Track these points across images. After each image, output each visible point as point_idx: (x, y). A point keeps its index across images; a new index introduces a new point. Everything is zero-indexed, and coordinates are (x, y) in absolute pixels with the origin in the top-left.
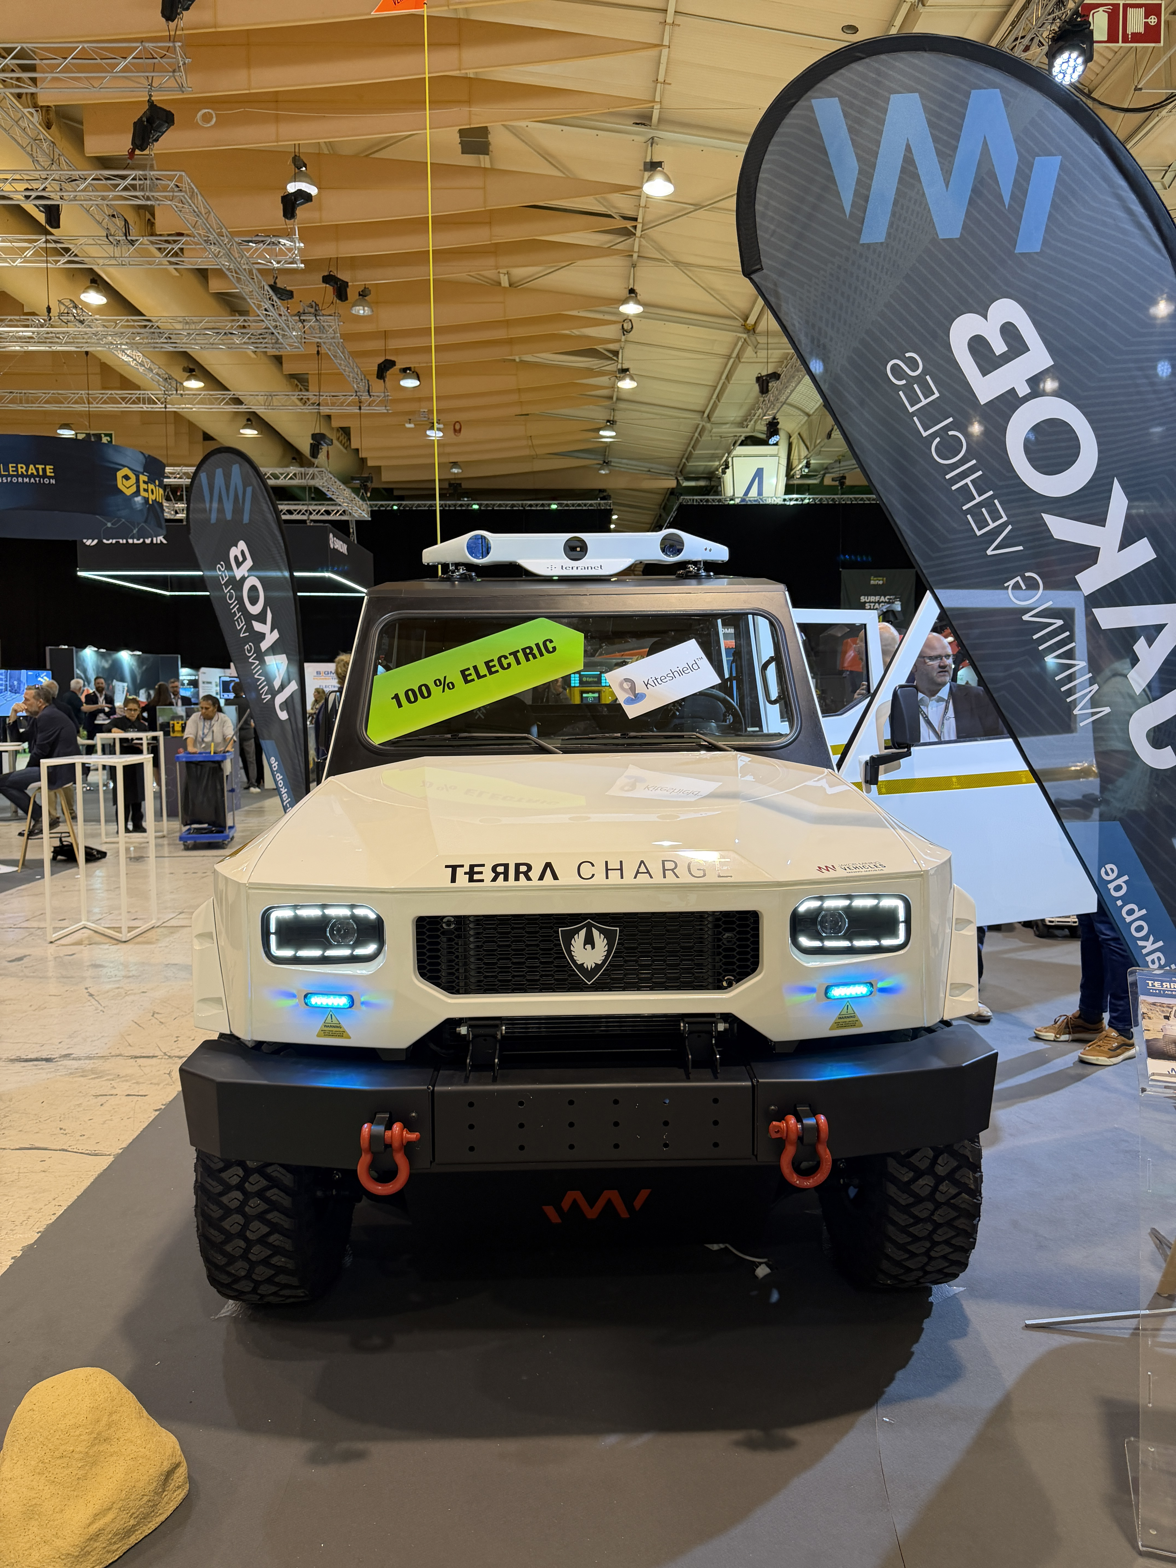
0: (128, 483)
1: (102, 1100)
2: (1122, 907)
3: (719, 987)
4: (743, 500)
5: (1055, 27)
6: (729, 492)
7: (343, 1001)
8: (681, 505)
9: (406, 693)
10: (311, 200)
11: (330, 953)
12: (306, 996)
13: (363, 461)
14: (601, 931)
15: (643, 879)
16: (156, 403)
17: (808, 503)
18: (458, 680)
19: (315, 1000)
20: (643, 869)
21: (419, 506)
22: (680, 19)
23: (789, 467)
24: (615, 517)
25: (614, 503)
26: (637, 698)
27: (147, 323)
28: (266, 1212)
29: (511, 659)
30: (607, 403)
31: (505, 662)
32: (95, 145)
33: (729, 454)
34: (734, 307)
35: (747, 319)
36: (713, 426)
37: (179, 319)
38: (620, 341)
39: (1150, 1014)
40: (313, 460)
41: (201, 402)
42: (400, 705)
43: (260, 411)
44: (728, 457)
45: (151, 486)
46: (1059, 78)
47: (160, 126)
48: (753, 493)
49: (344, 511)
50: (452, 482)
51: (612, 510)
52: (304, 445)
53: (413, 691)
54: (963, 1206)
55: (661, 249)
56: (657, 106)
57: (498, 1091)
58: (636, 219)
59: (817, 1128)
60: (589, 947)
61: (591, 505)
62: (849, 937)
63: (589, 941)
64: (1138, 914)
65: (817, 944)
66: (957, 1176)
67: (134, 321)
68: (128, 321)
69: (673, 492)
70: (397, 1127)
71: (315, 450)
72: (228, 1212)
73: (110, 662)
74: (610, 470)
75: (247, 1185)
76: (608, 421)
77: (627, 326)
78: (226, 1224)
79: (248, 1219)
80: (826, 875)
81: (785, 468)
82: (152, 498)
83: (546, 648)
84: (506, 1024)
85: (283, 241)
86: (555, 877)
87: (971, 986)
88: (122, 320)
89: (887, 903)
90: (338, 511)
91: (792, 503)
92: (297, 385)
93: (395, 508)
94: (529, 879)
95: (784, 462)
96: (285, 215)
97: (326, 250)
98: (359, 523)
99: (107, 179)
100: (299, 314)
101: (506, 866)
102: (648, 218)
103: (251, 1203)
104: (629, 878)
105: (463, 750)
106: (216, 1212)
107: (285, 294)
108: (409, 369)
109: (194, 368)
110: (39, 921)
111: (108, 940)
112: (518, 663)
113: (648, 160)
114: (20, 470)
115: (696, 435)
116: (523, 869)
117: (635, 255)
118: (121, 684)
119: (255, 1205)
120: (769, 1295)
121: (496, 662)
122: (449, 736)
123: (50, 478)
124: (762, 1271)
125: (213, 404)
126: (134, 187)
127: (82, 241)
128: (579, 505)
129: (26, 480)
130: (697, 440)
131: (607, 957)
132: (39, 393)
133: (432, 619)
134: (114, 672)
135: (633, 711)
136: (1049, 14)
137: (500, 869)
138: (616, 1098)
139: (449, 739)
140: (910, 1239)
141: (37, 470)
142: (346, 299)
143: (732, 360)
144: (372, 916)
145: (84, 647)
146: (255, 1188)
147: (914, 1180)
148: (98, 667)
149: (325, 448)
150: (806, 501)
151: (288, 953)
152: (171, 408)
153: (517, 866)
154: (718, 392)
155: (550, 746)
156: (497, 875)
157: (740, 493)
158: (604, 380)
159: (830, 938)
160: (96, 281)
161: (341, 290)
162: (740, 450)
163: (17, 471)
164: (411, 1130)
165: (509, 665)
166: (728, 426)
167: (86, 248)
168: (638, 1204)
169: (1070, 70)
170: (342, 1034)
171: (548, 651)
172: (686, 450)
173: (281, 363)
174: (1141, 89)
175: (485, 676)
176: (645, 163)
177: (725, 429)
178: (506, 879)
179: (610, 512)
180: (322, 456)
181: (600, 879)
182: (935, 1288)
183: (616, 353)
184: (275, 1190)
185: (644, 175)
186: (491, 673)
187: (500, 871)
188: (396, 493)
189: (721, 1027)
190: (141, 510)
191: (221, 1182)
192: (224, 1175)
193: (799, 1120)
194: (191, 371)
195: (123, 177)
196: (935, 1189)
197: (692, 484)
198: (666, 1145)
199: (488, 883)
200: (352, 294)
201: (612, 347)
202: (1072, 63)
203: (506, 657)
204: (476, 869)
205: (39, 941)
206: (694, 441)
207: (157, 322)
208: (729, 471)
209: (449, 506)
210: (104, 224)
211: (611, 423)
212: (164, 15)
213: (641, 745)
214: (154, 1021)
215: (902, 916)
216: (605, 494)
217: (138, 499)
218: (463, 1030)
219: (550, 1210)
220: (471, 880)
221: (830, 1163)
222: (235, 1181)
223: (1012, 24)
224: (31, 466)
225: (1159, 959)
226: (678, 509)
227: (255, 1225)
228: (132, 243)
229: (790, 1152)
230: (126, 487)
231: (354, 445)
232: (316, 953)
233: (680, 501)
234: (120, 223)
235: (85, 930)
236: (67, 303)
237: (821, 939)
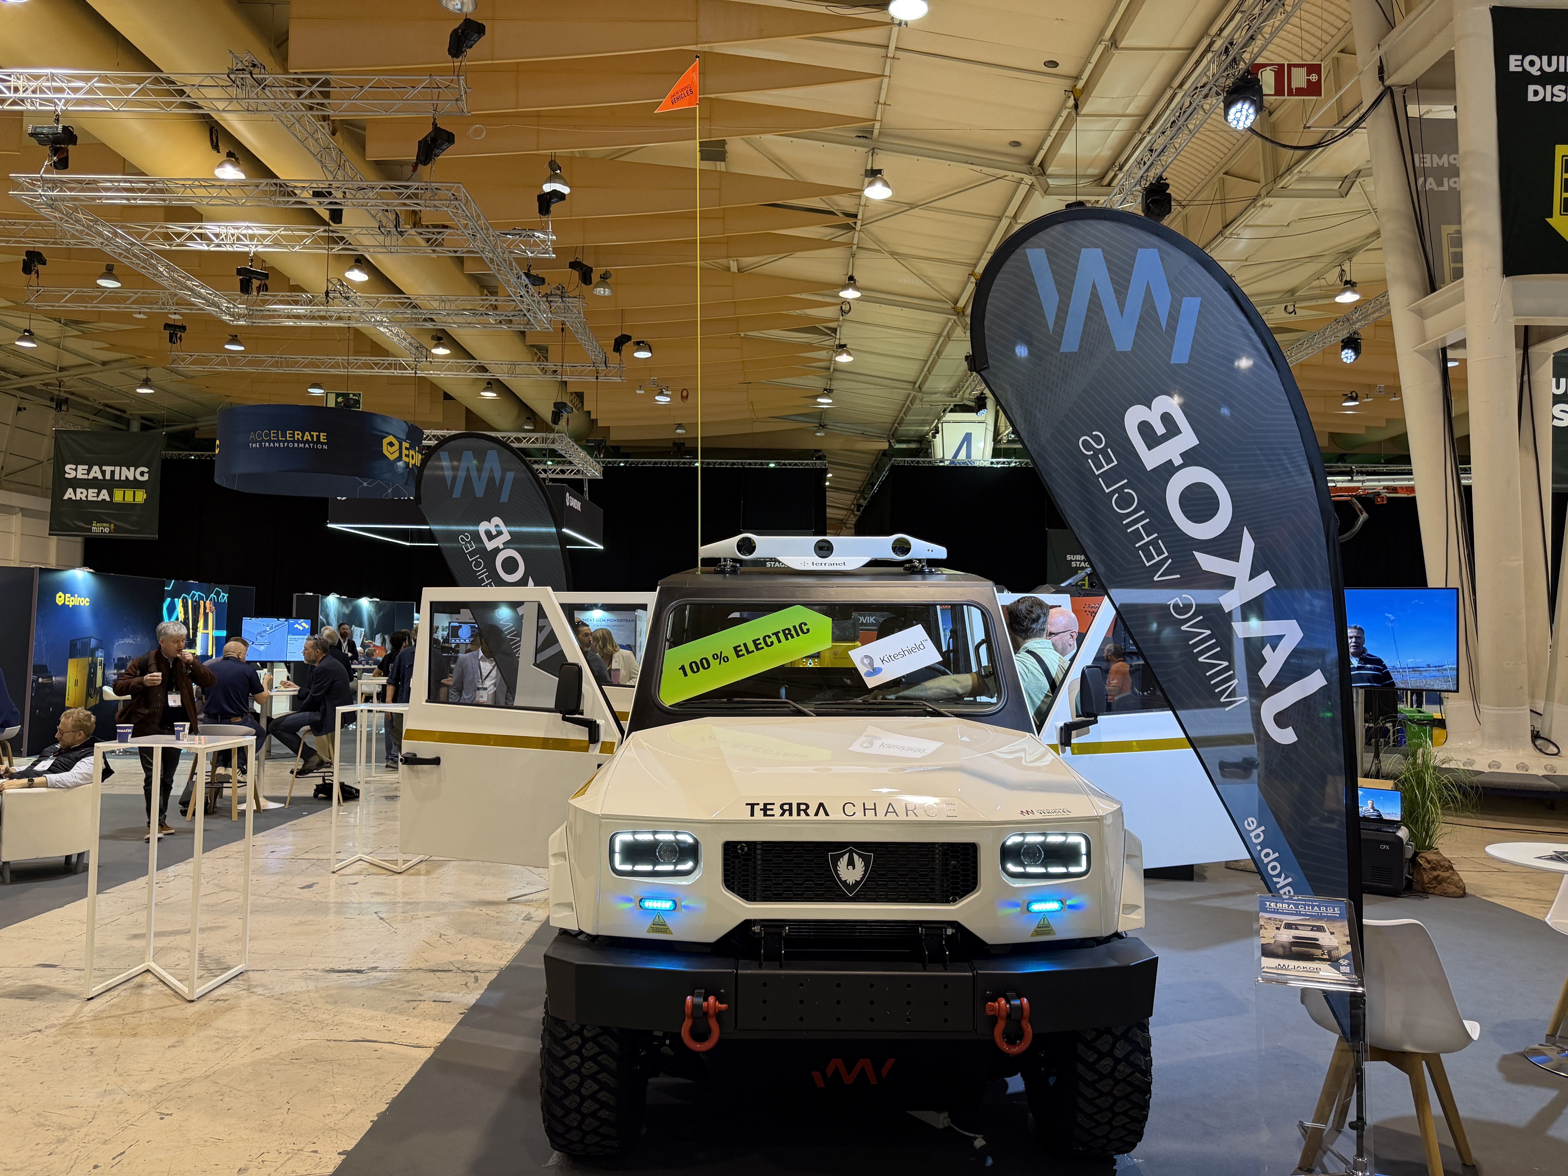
0: (392, 449)
1: (415, 1004)
2: (1261, 851)
3: (947, 902)
4: (952, 462)
5: (1230, 82)
6: (939, 455)
7: (667, 905)
8: (893, 466)
9: (691, 665)
10: (564, 199)
11: (659, 868)
12: (641, 901)
13: (594, 422)
14: (860, 855)
15: (891, 817)
16: (406, 369)
17: (1015, 467)
18: (732, 655)
19: (648, 904)
20: (891, 809)
21: (644, 463)
22: (899, 54)
23: (996, 433)
24: (830, 475)
25: (829, 462)
26: (875, 671)
27: (406, 300)
28: (597, 1073)
29: (774, 638)
30: (826, 373)
31: (769, 641)
32: (376, 151)
33: (939, 420)
34: (944, 291)
35: (957, 302)
36: (924, 395)
37: (437, 298)
38: (838, 320)
39: (1266, 926)
40: (554, 426)
41: (449, 369)
42: (686, 675)
43: (503, 378)
44: (937, 423)
45: (412, 452)
46: (1233, 124)
47: (442, 144)
48: (962, 456)
49: (578, 471)
50: (677, 441)
51: (826, 469)
52: (545, 411)
53: (696, 663)
54: (1136, 1083)
55: (877, 241)
56: (877, 125)
57: (785, 975)
58: (855, 216)
59: (1021, 1007)
60: (850, 867)
61: (807, 464)
62: (1045, 864)
63: (851, 863)
64: (1272, 857)
65: (1020, 869)
66: (1131, 1058)
67: (394, 298)
68: (389, 298)
69: (884, 453)
70: (711, 999)
71: (556, 417)
72: (568, 1072)
73: (350, 608)
74: (826, 433)
75: (583, 1051)
76: (825, 390)
77: (846, 307)
78: (566, 1082)
79: (583, 1078)
80: (1027, 817)
81: (992, 434)
82: (412, 462)
83: (801, 629)
84: (789, 925)
85: (537, 234)
86: (827, 814)
87: (1138, 907)
88: (384, 298)
89: (1073, 839)
90: (572, 471)
91: (999, 466)
92: (536, 354)
93: (622, 464)
94: (807, 815)
95: (991, 428)
96: (541, 212)
97: (574, 240)
98: (592, 482)
99: (392, 188)
100: (546, 295)
101: (790, 805)
102: (867, 215)
103: (587, 1065)
104: (881, 816)
105: (736, 712)
106: (559, 1072)
107: (538, 281)
108: (643, 342)
109: (442, 337)
110: (317, 852)
111: (384, 871)
112: (780, 641)
113: (869, 168)
114: (296, 436)
115: (908, 403)
116: (803, 807)
117: (855, 247)
118: (359, 629)
119: (590, 1067)
120: (985, 1161)
121: (761, 641)
122: (725, 700)
123: (323, 443)
124: (979, 1143)
125: (460, 371)
126: (416, 196)
127: (356, 231)
128: (796, 464)
129: (301, 445)
130: (909, 408)
131: (864, 875)
132: (299, 358)
133: (711, 604)
134: (354, 617)
135: (871, 682)
136: (1224, 71)
137: (786, 807)
138: (872, 982)
139: (725, 703)
140: (1095, 1110)
141: (312, 436)
142: (591, 283)
143: (942, 339)
144: (690, 840)
145: (328, 595)
146: (590, 1054)
147: (1097, 1061)
148: (339, 613)
149: (565, 415)
150: (1013, 465)
151: (628, 867)
152: (420, 374)
153: (799, 805)
154: (929, 364)
155: (805, 710)
156: (784, 811)
157: (949, 456)
158: (822, 354)
159: (1030, 865)
160: (360, 262)
161: (586, 276)
162: (949, 416)
163: (294, 437)
164: (721, 1003)
165: (772, 643)
166: (938, 395)
167: (359, 237)
168: (884, 1072)
169: (1243, 118)
170: (666, 930)
171: (803, 633)
172: (898, 417)
173: (525, 336)
174: (1309, 127)
175: (753, 651)
176: (866, 170)
177: (934, 397)
178: (791, 814)
179: (825, 471)
180: (563, 422)
181: (859, 816)
182: (1118, 1157)
183: (834, 330)
184: (605, 1056)
185: (864, 181)
186: (758, 649)
187: (786, 809)
188: (622, 451)
189: (950, 931)
190: (402, 474)
191: (564, 1047)
192: (566, 1042)
193: (1008, 1002)
194: (439, 339)
195: (407, 187)
196: (1114, 1069)
197: (904, 446)
198: (909, 1020)
199: (777, 817)
200: (595, 277)
201: (831, 325)
202: (1244, 112)
203: (769, 637)
204: (768, 807)
205: (322, 871)
206: (905, 408)
207: (415, 299)
208: (939, 436)
209: (673, 463)
210: (378, 217)
211: (828, 392)
212: (450, 53)
213: (878, 709)
214: (442, 941)
215: (1083, 850)
216: (820, 454)
217: (400, 464)
218: (756, 929)
219: (816, 1075)
220: (765, 815)
221: (1031, 1035)
222: (575, 1047)
223: (1196, 63)
224: (307, 433)
225: (1289, 892)
226: (890, 469)
227: (589, 1083)
228: (401, 233)
229: (1001, 1026)
230: (391, 453)
231: (586, 408)
232: (648, 868)
233: (892, 462)
234: (392, 217)
235: (361, 862)
236: (335, 281)
237: (1024, 866)
